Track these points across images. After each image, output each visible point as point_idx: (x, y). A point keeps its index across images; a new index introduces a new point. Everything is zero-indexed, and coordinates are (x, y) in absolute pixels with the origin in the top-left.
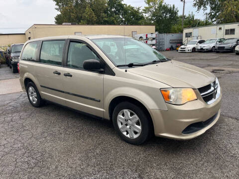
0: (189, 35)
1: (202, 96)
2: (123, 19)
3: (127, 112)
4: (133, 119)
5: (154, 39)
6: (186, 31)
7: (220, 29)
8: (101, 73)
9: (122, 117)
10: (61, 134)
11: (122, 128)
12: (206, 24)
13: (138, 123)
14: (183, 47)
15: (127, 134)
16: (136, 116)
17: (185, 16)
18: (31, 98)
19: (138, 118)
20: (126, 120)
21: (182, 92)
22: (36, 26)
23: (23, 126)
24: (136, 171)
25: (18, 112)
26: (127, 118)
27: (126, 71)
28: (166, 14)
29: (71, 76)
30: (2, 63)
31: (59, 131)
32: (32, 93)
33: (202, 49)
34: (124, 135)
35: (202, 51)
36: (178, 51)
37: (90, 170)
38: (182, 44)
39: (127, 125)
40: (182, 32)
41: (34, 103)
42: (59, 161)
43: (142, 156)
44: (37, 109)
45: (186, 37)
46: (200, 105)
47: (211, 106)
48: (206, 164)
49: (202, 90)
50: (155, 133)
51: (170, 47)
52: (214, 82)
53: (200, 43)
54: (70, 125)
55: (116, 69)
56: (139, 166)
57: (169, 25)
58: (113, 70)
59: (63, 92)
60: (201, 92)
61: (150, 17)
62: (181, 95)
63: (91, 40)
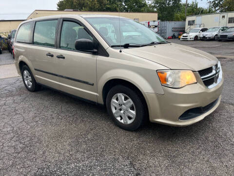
0: (191, 23)
1: (203, 79)
2: (126, 7)
3: (121, 96)
4: (127, 103)
5: (156, 26)
6: (189, 19)
7: (224, 17)
8: (94, 53)
9: (116, 101)
10: (53, 118)
11: (116, 113)
12: (210, 12)
13: (132, 108)
14: (185, 35)
15: (121, 119)
16: (130, 100)
17: (188, 5)
18: (26, 82)
19: (132, 103)
20: (121, 105)
21: (180, 74)
22: (37, 12)
23: (16, 110)
24: (128, 158)
25: (13, 96)
26: (121, 103)
27: (121, 51)
28: (170, 1)
29: (64, 58)
30: (4, 49)
31: (52, 115)
32: (27, 77)
33: (204, 37)
34: (118, 121)
35: (204, 39)
36: (179, 39)
37: (79, 156)
38: (184, 32)
39: (121, 110)
40: (185, 20)
41: (29, 87)
42: (47, 146)
43: (136, 142)
44: (33, 93)
45: (189, 25)
46: (199, 88)
47: (212, 90)
48: (203, 152)
49: (202, 72)
50: (150, 119)
51: (172, 35)
52: (216, 65)
53: (203, 31)
54: (63, 110)
55: (110, 50)
56: (131, 153)
57: (172, 13)
58: (107, 51)
59: (57, 75)
60: (201, 75)
61: (153, 5)
62: (179, 77)
63: (85, 18)
